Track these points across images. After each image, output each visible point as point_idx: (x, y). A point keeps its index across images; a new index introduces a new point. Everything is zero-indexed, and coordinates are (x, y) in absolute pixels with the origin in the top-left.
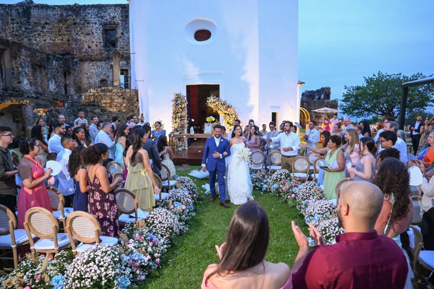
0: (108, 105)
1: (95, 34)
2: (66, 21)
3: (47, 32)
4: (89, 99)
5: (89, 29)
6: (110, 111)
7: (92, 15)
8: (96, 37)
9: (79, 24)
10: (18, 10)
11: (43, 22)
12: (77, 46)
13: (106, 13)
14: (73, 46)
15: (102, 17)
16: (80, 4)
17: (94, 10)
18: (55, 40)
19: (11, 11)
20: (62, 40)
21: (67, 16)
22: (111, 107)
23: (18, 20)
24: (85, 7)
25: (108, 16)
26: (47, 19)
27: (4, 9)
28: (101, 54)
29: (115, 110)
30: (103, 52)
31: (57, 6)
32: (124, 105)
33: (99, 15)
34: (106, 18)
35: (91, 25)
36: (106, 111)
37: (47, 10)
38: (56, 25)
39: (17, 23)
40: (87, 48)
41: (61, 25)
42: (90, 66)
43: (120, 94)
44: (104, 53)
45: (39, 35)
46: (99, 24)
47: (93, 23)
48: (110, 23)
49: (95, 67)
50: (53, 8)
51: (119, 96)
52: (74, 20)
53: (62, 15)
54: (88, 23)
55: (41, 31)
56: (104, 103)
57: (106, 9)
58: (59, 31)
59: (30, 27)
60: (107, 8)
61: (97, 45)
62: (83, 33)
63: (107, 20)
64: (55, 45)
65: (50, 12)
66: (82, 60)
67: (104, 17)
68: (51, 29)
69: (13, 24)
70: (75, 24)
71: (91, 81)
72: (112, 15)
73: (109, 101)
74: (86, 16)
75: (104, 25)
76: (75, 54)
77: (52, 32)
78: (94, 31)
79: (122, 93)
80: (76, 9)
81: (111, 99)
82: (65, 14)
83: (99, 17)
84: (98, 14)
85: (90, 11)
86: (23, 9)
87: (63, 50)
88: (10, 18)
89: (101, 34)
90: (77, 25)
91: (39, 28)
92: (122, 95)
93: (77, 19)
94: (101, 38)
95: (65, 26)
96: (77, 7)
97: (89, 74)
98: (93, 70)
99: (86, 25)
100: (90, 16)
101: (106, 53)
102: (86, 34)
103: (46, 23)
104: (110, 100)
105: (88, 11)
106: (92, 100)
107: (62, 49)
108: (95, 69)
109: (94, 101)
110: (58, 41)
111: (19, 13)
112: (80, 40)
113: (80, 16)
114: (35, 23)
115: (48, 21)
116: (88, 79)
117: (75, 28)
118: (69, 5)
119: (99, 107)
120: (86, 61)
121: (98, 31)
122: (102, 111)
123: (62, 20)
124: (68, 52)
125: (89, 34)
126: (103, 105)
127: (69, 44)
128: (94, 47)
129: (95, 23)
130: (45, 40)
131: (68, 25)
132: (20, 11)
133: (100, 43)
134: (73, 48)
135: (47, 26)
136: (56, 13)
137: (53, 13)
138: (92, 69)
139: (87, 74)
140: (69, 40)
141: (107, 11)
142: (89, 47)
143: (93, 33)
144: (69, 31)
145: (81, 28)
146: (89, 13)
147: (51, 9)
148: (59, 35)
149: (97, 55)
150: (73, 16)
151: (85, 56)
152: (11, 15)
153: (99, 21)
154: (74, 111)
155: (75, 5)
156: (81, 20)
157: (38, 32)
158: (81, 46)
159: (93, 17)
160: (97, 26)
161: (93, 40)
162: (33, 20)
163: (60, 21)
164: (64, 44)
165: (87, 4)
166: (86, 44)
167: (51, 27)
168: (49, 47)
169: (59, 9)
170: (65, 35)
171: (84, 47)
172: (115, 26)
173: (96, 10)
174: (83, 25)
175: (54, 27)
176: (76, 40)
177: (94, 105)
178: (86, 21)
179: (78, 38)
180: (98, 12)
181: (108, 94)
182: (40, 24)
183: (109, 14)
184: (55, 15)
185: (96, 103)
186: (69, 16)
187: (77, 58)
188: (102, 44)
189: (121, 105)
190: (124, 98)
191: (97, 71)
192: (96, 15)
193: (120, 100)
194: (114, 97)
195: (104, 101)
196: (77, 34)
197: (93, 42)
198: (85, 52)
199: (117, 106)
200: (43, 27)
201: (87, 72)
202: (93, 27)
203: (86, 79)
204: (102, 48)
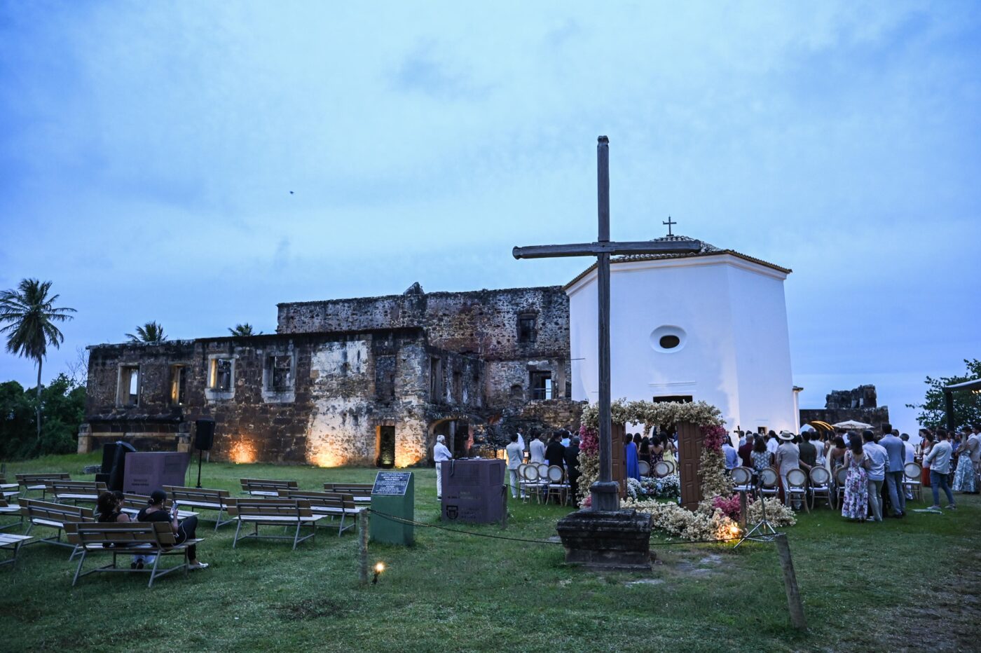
0: (552, 420)
1: (507, 326)
2: (470, 311)
3: (444, 325)
4: (528, 413)
5: (500, 319)
6: (554, 428)
7: (503, 303)
8: (509, 330)
9: (487, 314)
10: (412, 300)
11: (441, 314)
12: (483, 342)
13: (523, 299)
14: (476, 342)
15: (517, 305)
16: (489, 290)
17: (507, 296)
18: (453, 335)
19: (404, 302)
20: (463, 335)
21: (472, 305)
22: (555, 422)
23: (410, 313)
24: (496, 293)
25: (525, 303)
26: (446, 309)
27: (396, 301)
28: (515, 351)
29: (560, 426)
30: (517, 348)
31: (460, 293)
32: (572, 420)
33: (513, 302)
34: (522, 305)
35: (502, 314)
36: (549, 427)
37: (447, 299)
38: (457, 316)
39: (409, 316)
40: (495, 343)
41: (463, 316)
42: (498, 368)
43: (567, 406)
44: (518, 350)
45: (434, 329)
46: (512, 313)
47: (504, 312)
48: (528, 311)
49: (506, 369)
50: (455, 295)
51: (565, 409)
52: (480, 309)
53: (465, 304)
54: (499, 312)
55: (437, 325)
56: (547, 418)
57: (522, 294)
58: (461, 324)
59: (424, 320)
60: (524, 292)
61: (508, 340)
62: (491, 325)
63: (523, 307)
64: (454, 341)
65: (451, 302)
66: (489, 359)
67: (520, 303)
68: (450, 322)
69: (404, 317)
70: (481, 314)
71: (499, 387)
72: (530, 301)
73: (552, 415)
74: (496, 303)
75: (519, 314)
76: (479, 352)
77: (451, 326)
78: (506, 322)
79: (569, 405)
80: (484, 297)
81: (556, 412)
82: (469, 303)
83: (512, 305)
84: (512, 300)
85: (502, 298)
86: (418, 299)
87: (464, 348)
88: (401, 311)
89: (514, 326)
90: (484, 315)
91: (435, 321)
92: (569, 408)
93: (484, 308)
94: (515, 330)
95: (468, 317)
96: (485, 294)
97: (497, 379)
98: (503, 373)
99: (496, 315)
100: (501, 303)
101: (521, 350)
102: (495, 326)
103: (445, 315)
104: (555, 414)
105: (498, 297)
106: (532, 414)
107: (463, 346)
108: (505, 371)
109: (535, 416)
110: (457, 336)
111: (412, 305)
112: (487, 334)
113: (489, 304)
114: (431, 315)
115: (447, 312)
116: (496, 384)
117: (481, 319)
118: (476, 292)
119: (541, 422)
120: (493, 360)
121: (512, 322)
122: (543, 427)
123: (465, 310)
124: (470, 350)
125: (499, 326)
126: (546, 420)
127: (472, 340)
128: (505, 342)
129: (508, 312)
130: (441, 336)
131: (472, 316)
132: (414, 302)
133: (513, 336)
134: (477, 345)
135: (446, 318)
136: (458, 302)
137: (454, 302)
138: (501, 371)
139: (494, 378)
140: (472, 335)
141: (524, 297)
142: (499, 343)
143: (504, 325)
144: (474, 324)
145: (489, 319)
146: (500, 300)
147: (453, 298)
148: (460, 328)
149: (508, 352)
150: (479, 305)
151: (492, 354)
152: (403, 308)
153: (513, 309)
154: (510, 427)
155: (484, 290)
156: (489, 309)
157: (434, 326)
158: (488, 341)
159: (505, 304)
160: (510, 315)
161: (504, 333)
162: (429, 311)
163: (462, 311)
164: (465, 339)
165: (498, 289)
166: (494, 338)
167: (450, 318)
168: (445, 344)
169: (463, 297)
170: (467, 329)
171: (491, 342)
172: (534, 315)
173: (509, 296)
174: (492, 314)
175: (454, 319)
176: (482, 334)
177: (534, 421)
178: (496, 310)
179: (485, 331)
180: (512, 297)
181: (552, 406)
182: (437, 316)
183: (527, 300)
184: (457, 304)
185: (537, 418)
186: (474, 304)
187: (482, 357)
188: (516, 338)
189: (568, 420)
190: (571, 412)
191: (507, 374)
192: (510, 302)
193: (567, 414)
194: (559, 411)
195: (547, 415)
196: (484, 326)
197: (504, 336)
198: (493, 350)
199: (562, 421)
200: (440, 320)
201: (494, 376)
202: (504, 317)
203: (493, 385)
204: (516, 344)
